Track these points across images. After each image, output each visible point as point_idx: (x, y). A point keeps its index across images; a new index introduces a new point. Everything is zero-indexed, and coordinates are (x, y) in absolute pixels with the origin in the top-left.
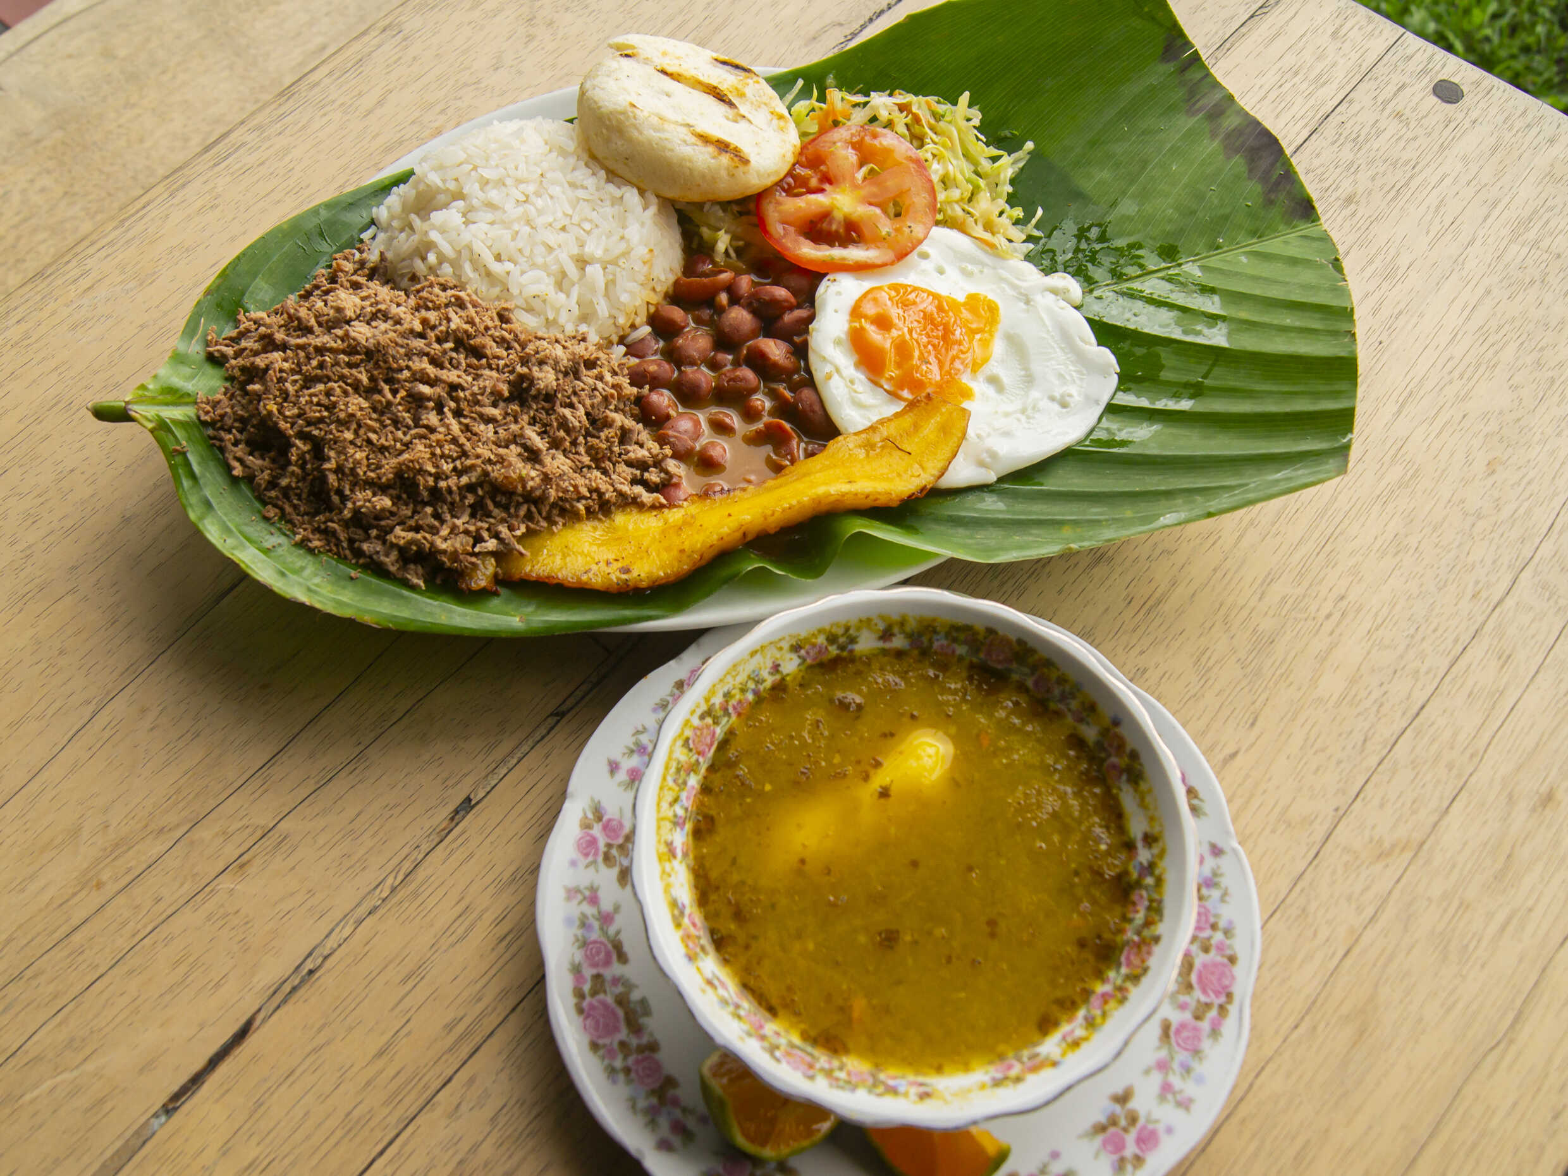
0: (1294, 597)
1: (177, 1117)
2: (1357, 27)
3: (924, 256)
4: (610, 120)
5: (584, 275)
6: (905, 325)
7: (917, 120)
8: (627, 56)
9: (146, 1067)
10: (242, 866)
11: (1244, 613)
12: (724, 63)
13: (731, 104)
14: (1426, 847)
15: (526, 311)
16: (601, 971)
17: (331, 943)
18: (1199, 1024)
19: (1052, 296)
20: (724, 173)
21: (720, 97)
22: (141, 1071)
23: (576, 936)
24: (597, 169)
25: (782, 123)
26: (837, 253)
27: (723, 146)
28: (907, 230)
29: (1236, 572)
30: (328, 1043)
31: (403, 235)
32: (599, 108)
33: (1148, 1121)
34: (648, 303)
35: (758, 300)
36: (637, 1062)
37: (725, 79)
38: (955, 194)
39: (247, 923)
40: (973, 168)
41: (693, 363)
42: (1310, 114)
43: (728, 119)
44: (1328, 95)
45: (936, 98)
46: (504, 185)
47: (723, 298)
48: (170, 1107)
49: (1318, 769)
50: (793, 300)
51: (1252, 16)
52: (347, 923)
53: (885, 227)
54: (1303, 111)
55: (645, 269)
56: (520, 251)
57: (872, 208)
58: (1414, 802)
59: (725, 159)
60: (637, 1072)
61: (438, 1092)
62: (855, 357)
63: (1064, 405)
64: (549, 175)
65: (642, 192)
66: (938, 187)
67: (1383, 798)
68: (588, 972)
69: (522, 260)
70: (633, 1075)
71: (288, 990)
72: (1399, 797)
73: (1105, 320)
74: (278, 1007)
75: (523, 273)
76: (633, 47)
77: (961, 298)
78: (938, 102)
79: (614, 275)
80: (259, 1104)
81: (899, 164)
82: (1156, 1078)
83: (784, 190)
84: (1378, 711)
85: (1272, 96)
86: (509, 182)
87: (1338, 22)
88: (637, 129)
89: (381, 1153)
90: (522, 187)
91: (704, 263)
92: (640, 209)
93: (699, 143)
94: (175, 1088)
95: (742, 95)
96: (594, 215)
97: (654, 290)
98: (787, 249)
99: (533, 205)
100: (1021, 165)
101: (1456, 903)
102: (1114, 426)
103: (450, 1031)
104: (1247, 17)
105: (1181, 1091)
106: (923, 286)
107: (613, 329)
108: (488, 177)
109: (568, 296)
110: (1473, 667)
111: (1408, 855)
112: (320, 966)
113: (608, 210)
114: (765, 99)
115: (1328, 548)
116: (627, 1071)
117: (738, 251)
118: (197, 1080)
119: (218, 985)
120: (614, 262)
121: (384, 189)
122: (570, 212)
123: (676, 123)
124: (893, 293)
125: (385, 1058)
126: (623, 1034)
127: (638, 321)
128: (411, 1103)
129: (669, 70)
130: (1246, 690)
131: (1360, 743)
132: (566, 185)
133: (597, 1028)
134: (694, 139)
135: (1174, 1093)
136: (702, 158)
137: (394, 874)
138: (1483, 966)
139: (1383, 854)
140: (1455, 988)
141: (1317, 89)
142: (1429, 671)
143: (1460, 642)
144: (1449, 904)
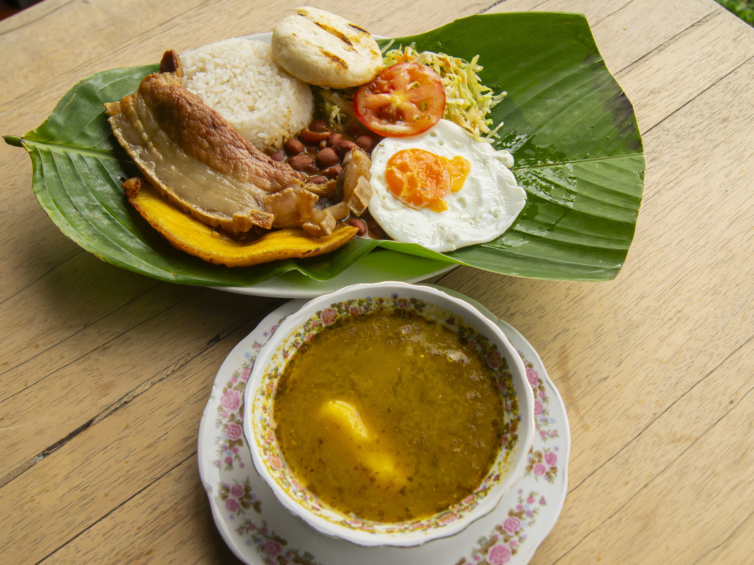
0: (653, 308)
1: (48, 458)
2: (748, 37)
3: (434, 135)
4: (282, 41)
6: (415, 170)
8: (302, 15)
9: (40, 432)
10: (105, 349)
11: (625, 311)
12: (353, 26)
13: (349, 43)
14: (699, 441)
17: (139, 391)
19: (498, 162)
21: (344, 39)
22: (36, 434)
25: (375, 57)
26: (389, 126)
27: (336, 59)
28: (428, 118)
29: (626, 290)
30: (126, 437)
34: (284, 137)
35: (340, 146)
37: (350, 32)
39: (101, 375)
42: (713, 76)
44: (725, 68)
45: (462, 59)
46: (226, 68)
47: (324, 143)
48: (45, 454)
49: (649, 393)
51: (693, 26)
52: (147, 383)
53: (417, 115)
54: (710, 74)
55: (285, 119)
57: (412, 104)
58: (697, 418)
59: (335, 65)
61: (173, 468)
62: (387, 186)
63: (496, 215)
64: (249, 66)
67: (680, 413)
71: (113, 409)
72: (690, 414)
74: (107, 416)
77: (450, 158)
80: (88, 459)
84: (687, 370)
85: (695, 65)
87: (738, 34)
88: (294, 45)
89: (140, 492)
90: (234, 70)
93: (323, 55)
94: (50, 444)
96: (265, 89)
97: (289, 131)
99: (237, 79)
100: (498, 102)
101: (709, 472)
103: (186, 441)
104: (689, 25)
108: (219, 62)
110: (744, 356)
111: (689, 443)
112: (130, 401)
113: (273, 88)
114: (370, 45)
115: (677, 286)
118: (61, 443)
119: (81, 401)
122: (254, 85)
123: (315, 46)
125: (152, 448)
127: (277, 144)
128: (159, 472)
130: (619, 348)
131: (674, 384)
132: (257, 73)
134: (321, 54)
137: (174, 365)
138: (718, 506)
139: (675, 440)
140: (701, 514)
141: (719, 64)
142: (719, 354)
143: (739, 343)
144: (706, 472)
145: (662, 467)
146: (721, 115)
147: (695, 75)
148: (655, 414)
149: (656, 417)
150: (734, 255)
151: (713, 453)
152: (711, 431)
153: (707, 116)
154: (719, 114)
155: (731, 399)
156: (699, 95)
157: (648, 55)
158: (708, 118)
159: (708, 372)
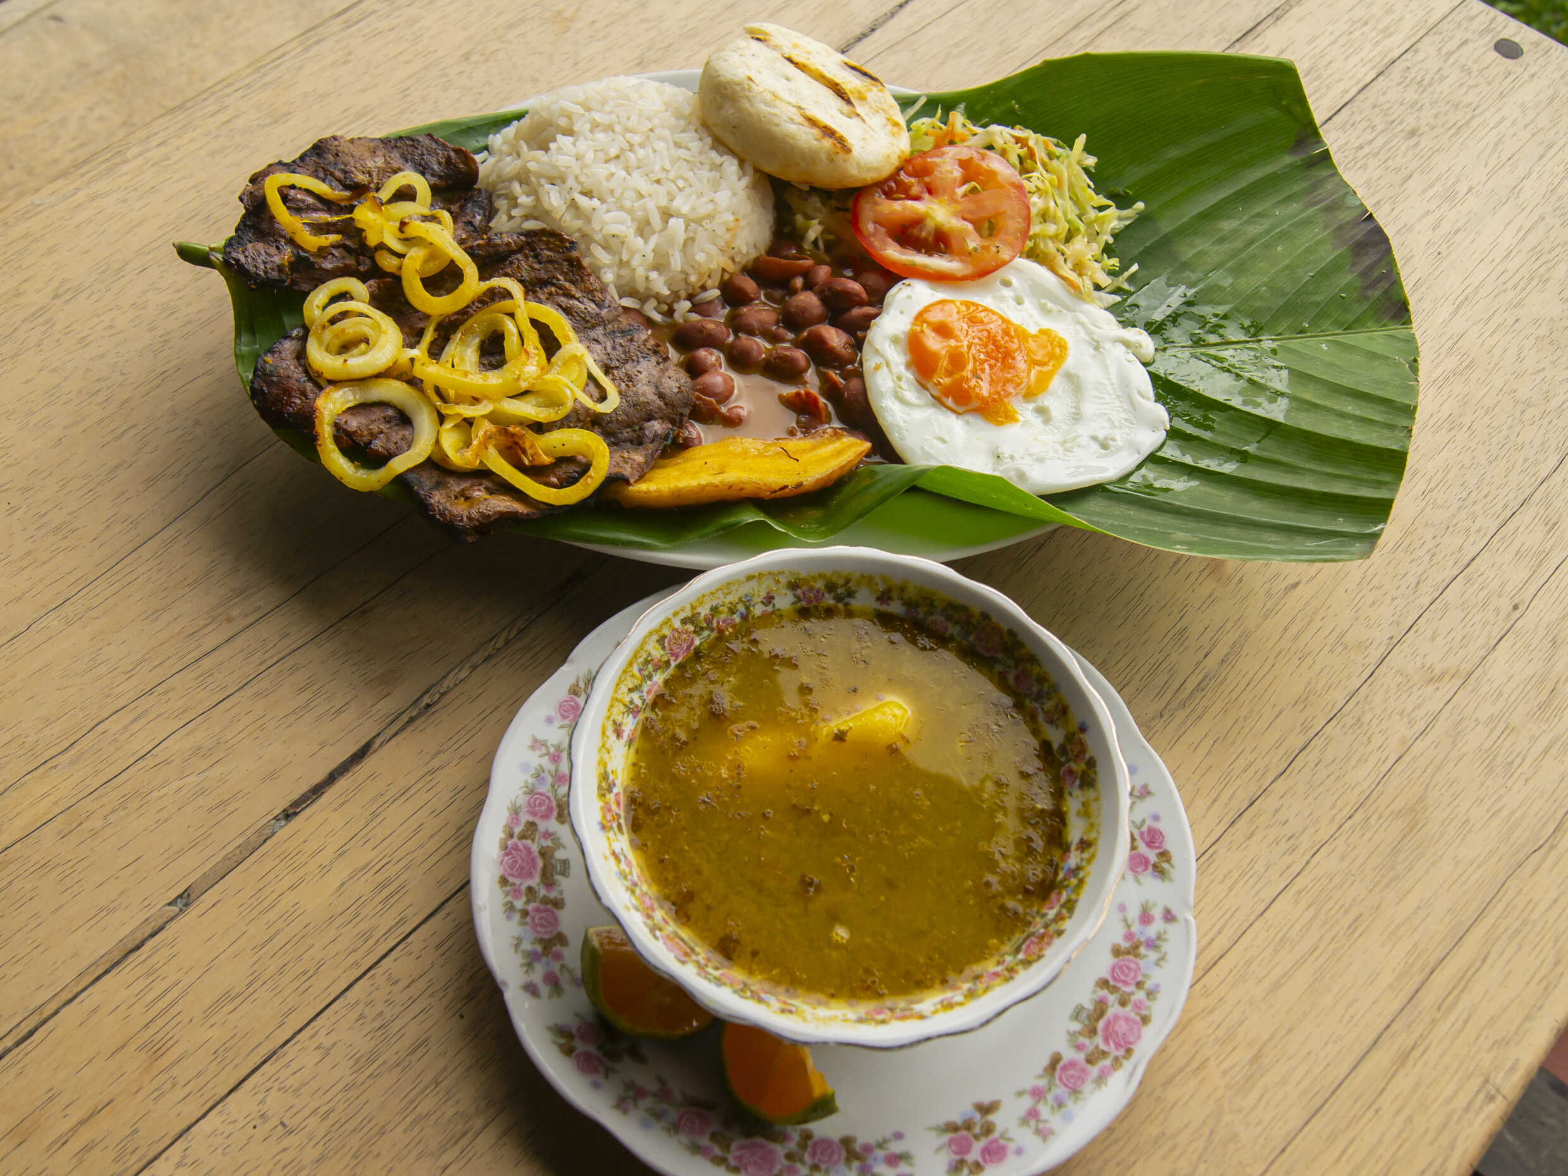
1: (296, 821)
3: (1007, 284)
4: (726, 89)
5: (665, 228)
6: (966, 338)
7: (1031, 154)
8: (758, 39)
9: (271, 776)
10: (364, 612)
12: (854, 68)
13: (848, 102)
14: (1474, 677)
15: (604, 248)
16: (537, 820)
17: (449, 682)
18: (1089, 1067)
19: (1123, 348)
20: (823, 156)
21: (839, 92)
22: (264, 780)
23: (526, 782)
24: (705, 135)
25: (895, 130)
26: (920, 259)
27: (828, 132)
28: (994, 249)
30: (443, 767)
31: (509, 159)
32: (719, 76)
33: (1002, 1136)
34: (724, 270)
35: (830, 289)
36: (537, 910)
37: (851, 82)
38: (1051, 229)
40: (1077, 212)
41: (751, 332)
42: (1377, 59)
43: (842, 113)
44: (1395, 44)
45: (1055, 140)
46: (613, 131)
47: (799, 282)
48: (288, 815)
50: (864, 296)
52: (463, 667)
53: (973, 242)
54: (1371, 56)
55: (728, 236)
56: (612, 191)
57: (966, 223)
58: (1463, 638)
59: (828, 143)
60: (533, 919)
62: (909, 357)
63: (1104, 446)
64: (657, 131)
65: (742, 163)
66: (1035, 220)
67: (1433, 633)
68: (525, 818)
69: (611, 200)
70: (528, 919)
71: (406, 720)
72: (1450, 632)
73: (1170, 378)
74: (396, 734)
75: (608, 211)
76: (766, 34)
77: (1033, 330)
78: (1057, 145)
79: (695, 233)
80: (375, 815)
81: (1000, 186)
82: (1027, 1102)
83: (885, 193)
84: (1430, 560)
86: (618, 128)
88: (749, 100)
90: (629, 136)
91: (790, 248)
92: (734, 178)
93: (806, 123)
94: (296, 796)
95: (862, 99)
96: (690, 175)
97: (733, 259)
98: (873, 247)
99: (635, 153)
100: (1127, 222)
102: (1151, 476)
105: (1046, 1121)
106: (996, 310)
107: (683, 286)
108: (599, 120)
109: (646, 242)
110: (1520, 530)
111: (1457, 682)
112: (436, 702)
113: (705, 174)
114: (885, 107)
116: (525, 913)
117: (829, 247)
118: (317, 791)
119: (339, 712)
120: (699, 221)
121: (502, 122)
122: (668, 167)
123: (789, 103)
124: (964, 309)
126: (535, 881)
127: (709, 283)
129: (796, 59)
132: (672, 144)
133: (512, 867)
134: (801, 120)
135: (1038, 1121)
136: (806, 138)
137: (507, 630)
138: (1527, 781)
139: (1434, 679)
140: (1500, 797)
141: (1385, 38)
142: (1478, 531)
143: (1509, 508)
144: (1495, 727)
145: (1421, 726)
146: (1405, 124)
147: (1347, 58)
148: (1391, 638)
149: (1395, 643)
150: (1472, 362)
151: (1500, 694)
152: (1490, 657)
153: (1380, 128)
154: (1401, 123)
155: (1516, 602)
156: (1359, 93)
157: (1259, 28)
158: (1383, 131)
159: (1465, 562)
